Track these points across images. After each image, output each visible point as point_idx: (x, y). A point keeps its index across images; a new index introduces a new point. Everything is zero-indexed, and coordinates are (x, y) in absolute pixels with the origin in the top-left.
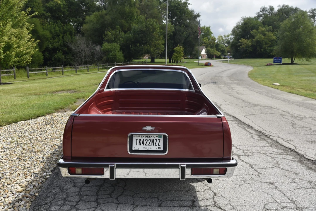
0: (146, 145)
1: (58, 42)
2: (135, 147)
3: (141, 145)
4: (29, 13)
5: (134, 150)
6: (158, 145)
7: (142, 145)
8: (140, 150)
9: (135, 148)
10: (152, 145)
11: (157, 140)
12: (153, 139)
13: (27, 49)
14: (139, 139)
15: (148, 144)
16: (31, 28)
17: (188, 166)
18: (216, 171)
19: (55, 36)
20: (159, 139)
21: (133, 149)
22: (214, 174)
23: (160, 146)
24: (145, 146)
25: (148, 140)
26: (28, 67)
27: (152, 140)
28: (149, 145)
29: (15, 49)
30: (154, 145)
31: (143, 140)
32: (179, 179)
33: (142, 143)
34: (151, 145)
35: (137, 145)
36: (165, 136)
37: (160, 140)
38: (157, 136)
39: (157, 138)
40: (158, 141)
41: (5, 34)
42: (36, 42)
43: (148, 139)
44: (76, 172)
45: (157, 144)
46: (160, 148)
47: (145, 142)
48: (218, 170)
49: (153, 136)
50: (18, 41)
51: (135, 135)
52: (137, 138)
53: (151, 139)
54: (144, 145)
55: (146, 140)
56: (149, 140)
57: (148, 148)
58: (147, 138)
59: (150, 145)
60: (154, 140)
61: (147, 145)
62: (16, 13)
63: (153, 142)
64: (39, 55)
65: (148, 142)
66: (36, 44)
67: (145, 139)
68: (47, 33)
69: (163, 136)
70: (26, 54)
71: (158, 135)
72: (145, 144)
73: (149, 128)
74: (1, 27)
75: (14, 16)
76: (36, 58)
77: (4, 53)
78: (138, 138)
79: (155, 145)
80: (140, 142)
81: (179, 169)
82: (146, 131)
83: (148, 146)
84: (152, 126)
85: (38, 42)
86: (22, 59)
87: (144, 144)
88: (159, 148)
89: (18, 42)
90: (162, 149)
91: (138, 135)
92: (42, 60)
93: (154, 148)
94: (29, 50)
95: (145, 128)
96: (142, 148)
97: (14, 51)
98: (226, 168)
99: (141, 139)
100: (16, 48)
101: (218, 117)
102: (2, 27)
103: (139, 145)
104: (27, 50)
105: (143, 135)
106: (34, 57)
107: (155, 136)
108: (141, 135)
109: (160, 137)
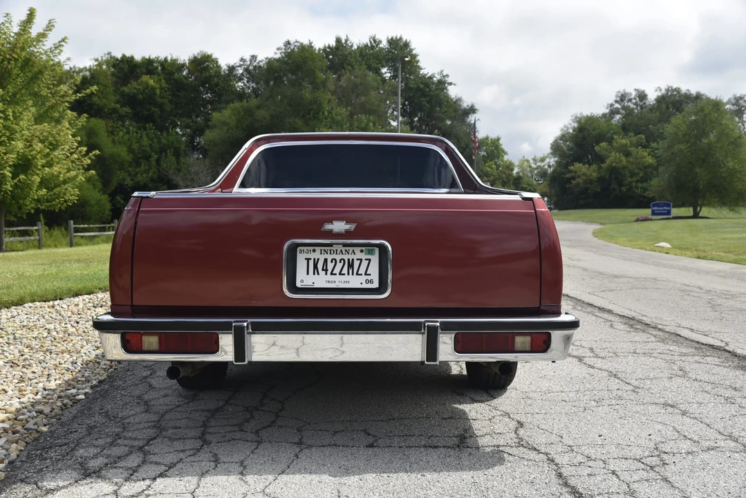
0: (332, 274)
1: (147, 172)
2: (304, 278)
3: (318, 274)
4: (75, 88)
5: (300, 286)
6: (366, 274)
7: (322, 273)
8: (317, 286)
9: (302, 281)
10: (348, 274)
11: (361, 260)
12: (351, 257)
13: (69, 170)
14: (314, 259)
15: (337, 271)
16: (80, 124)
17: (446, 327)
18: (521, 341)
19: (140, 158)
20: (368, 257)
21: (299, 284)
22: (516, 349)
23: (369, 278)
24: (329, 277)
25: (338, 261)
26: (72, 222)
27: (349, 260)
28: (340, 274)
29: (39, 170)
30: (353, 274)
31: (326, 260)
32: (422, 363)
33: (323, 270)
34: (346, 274)
35: (308, 274)
36: (382, 248)
37: (370, 260)
38: (362, 251)
39: (363, 256)
40: (365, 263)
41: (18, 135)
42: (90, 154)
43: (338, 257)
44: (145, 347)
45: (362, 271)
46: (371, 282)
47: (330, 266)
48: (528, 339)
49: (351, 249)
50: (48, 150)
51: (302, 248)
52: (308, 256)
53: (346, 257)
54: (326, 274)
55: (332, 262)
56: (340, 262)
57: (340, 282)
58: (334, 256)
59: (344, 274)
60: (353, 260)
61: (336, 274)
62: (46, 89)
63: (351, 265)
64: (100, 200)
65: (339, 266)
66: (90, 158)
67: (330, 257)
68: (122, 152)
69: (377, 250)
70: (65, 182)
71: (363, 248)
72: (329, 272)
73: (339, 226)
74: (10, 120)
75: (41, 96)
76: (93, 207)
77: (13, 178)
78: (312, 256)
79: (357, 274)
80: (315, 267)
81: (421, 335)
82: (330, 234)
83: (338, 278)
84: (348, 222)
85: (94, 155)
86: (55, 194)
87: (326, 270)
88: (368, 281)
89: (48, 153)
90: (376, 285)
91: (312, 248)
92: (108, 212)
93: (355, 282)
94: (73, 173)
95: (328, 227)
96: (321, 281)
97: (38, 175)
98: (550, 334)
99: (318, 259)
100: (43, 166)
101: (525, 199)
102: (12, 118)
103: (314, 274)
104: (67, 172)
105: (326, 248)
106: (90, 206)
107: (357, 250)
108: (318, 249)
109: (371, 252)
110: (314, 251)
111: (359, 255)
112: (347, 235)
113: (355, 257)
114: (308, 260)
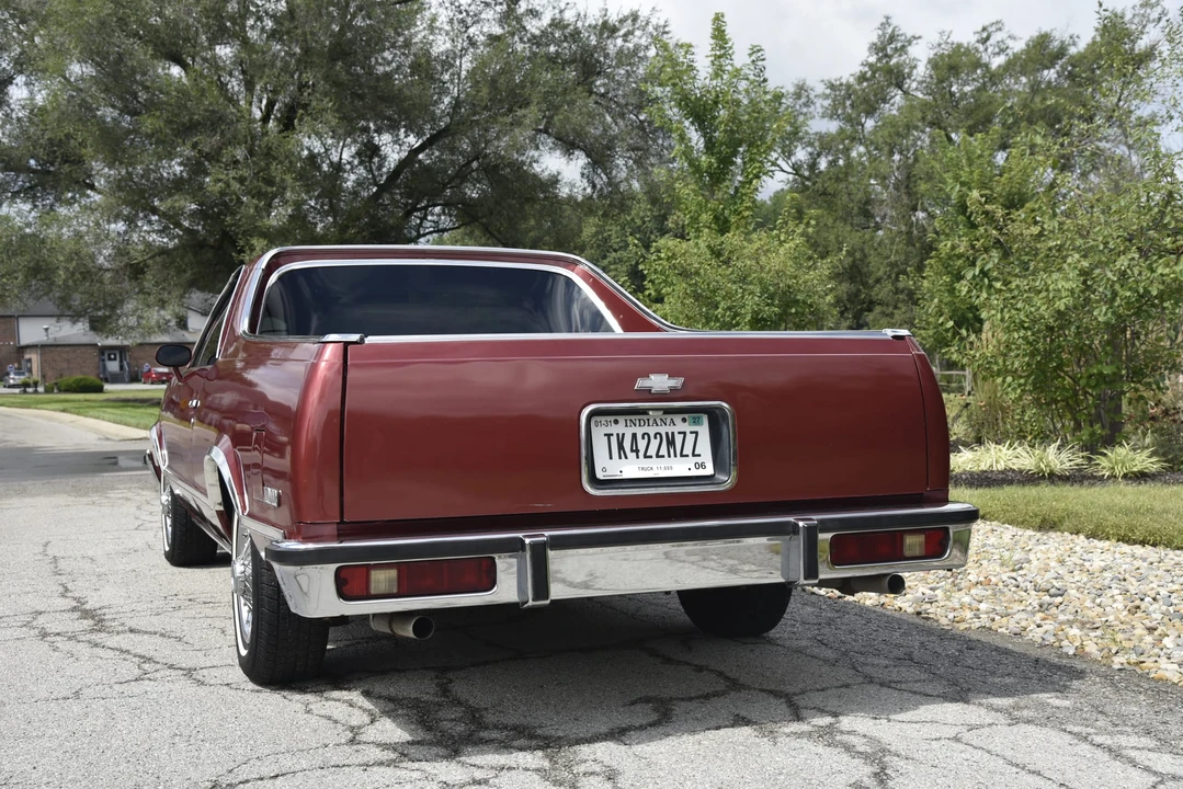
0: (645, 456)
2: (609, 465)
3: (626, 458)
5: (602, 478)
7: (632, 456)
8: (625, 476)
9: (604, 470)
11: (684, 433)
12: (670, 429)
14: (618, 435)
15: (652, 451)
18: (913, 542)
20: (694, 428)
21: (599, 475)
23: (699, 460)
24: (643, 462)
25: (652, 437)
27: (667, 433)
28: (658, 456)
30: (675, 456)
31: (634, 436)
33: (632, 451)
34: (666, 456)
37: (696, 433)
38: (684, 420)
39: (687, 428)
40: (690, 438)
43: (652, 431)
44: (375, 588)
45: (688, 450)
46: (702, 466)
47: (642, 444)
48: (922, 538)
49: (672, 416)
52: (609, 430)
53: (663, 430)
54: (638, 457)
55: (643, 438)
56: (655, 438)
58: (645, 429)
59: (663, 456)
60: (673, 433)
63: (671, 443)
65: (655, 443)
67: (639, 431)
69: (705, 416)
71: (686, 416)
72: (641, 454)
73: (659, 382)
78: (614, 430)
79: (682, 455)
80: (621, 447)
82: (648, 395)
83: (654, 462)
84: (673, 376)
88: (698, 466)
90: (709, 470)
91: (612, 418)
93: (681, 468)
96: (631, 469)
98: (947, 528)
99: (623, 435)
101: (895, 338)
103: (620, 458)
105: (633, 417)
107: (678, 418)
108: (621, 419)
109: (697, 422)
110: (616, 422)
111: (680, 426)
112: (673, 394)
113: (676, 429)
114: (609, 436)
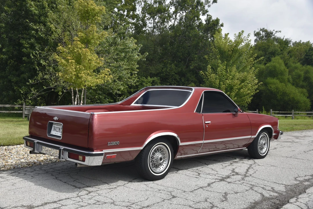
8: (53, 134)
10: (59, 132)
16: (256, 72)
21: (51, 133)
22: (79, 160)
44: (28, 145)
48: (82, 157)
51: (54, 124)
57: (57, 134)
65: (58, 129)
66: (258, 86)
67: (57, 127)
70: (246, 95)
73: (56, 118)
76: (302, 104)
78: (55, 126)
85: (261, 84)
87: (56, 130)
92: (309, 106)
95: (54, 118)
98: (85, 156)
106: (300, 103)
112: (56, 121)
